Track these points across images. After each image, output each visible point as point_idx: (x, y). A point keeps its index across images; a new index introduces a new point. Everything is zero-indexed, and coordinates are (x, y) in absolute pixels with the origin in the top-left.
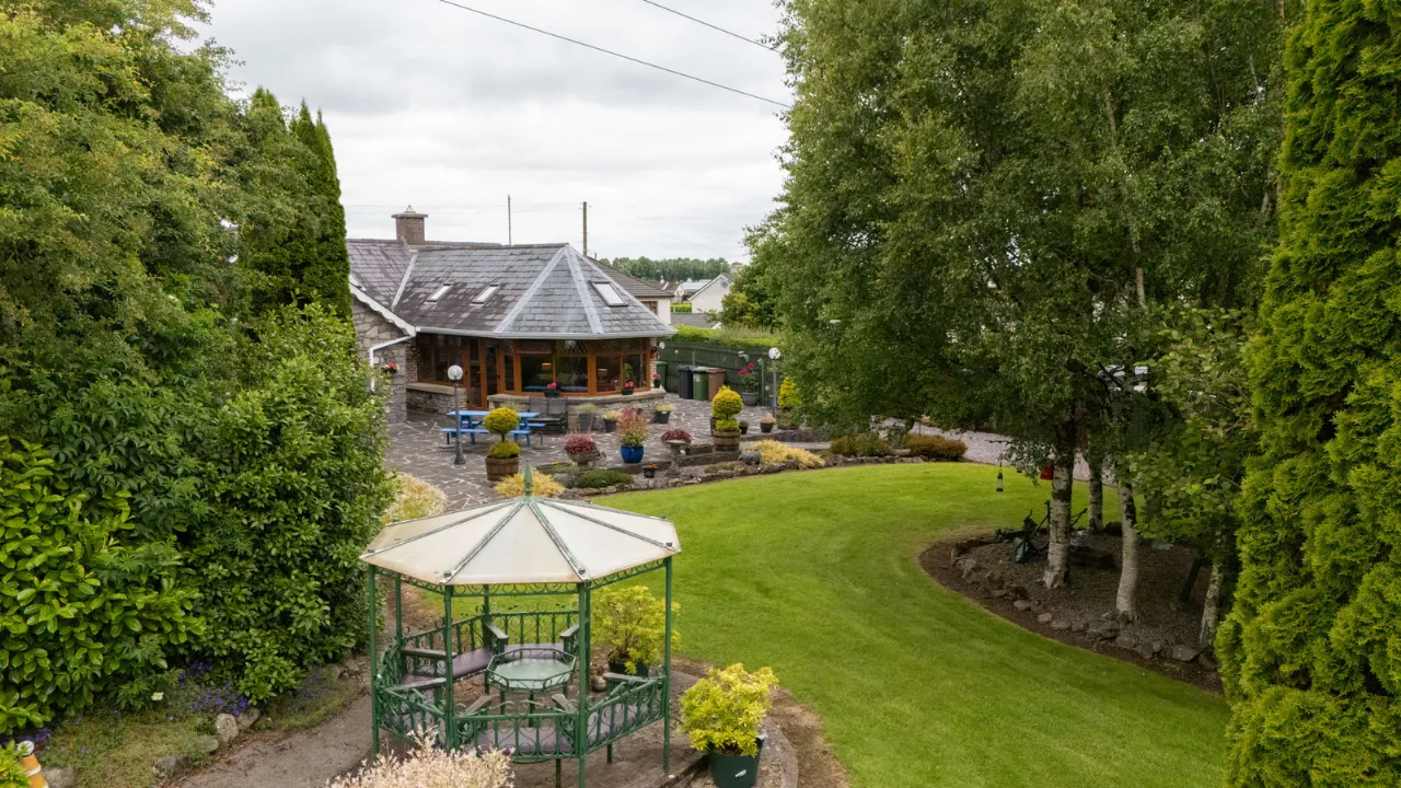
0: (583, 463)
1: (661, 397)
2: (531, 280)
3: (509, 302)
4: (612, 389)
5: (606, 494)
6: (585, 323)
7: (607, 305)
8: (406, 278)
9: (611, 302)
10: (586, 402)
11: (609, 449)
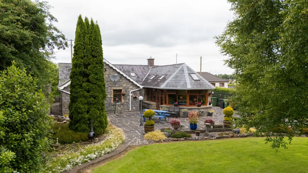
0: (176, 129)
1: (210, 108)
2: (173, 73)
3: (166, 79)
4: (194, 105)
5: (180, 141)
6: (186, 85)
7: (193, 80)
8: (148, 74)
9: (195, 79)
10: (185, 108)
11: (185, 125)
